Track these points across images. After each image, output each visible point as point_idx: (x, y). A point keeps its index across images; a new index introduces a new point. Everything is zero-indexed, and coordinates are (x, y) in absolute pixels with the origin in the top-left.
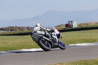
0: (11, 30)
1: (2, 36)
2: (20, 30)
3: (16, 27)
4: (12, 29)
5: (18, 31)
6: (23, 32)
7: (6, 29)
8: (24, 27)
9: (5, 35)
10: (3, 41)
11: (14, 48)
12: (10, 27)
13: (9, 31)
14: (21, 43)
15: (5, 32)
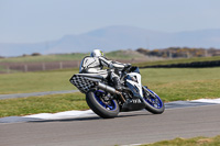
0: (175, 56)
1: (154, 70)
2: (195, 55)
3: (185, 49)
4: (176, 53)
5: (190, 59)
6: (202, 60)
7: (163, 53)
8: (202, 50)
9: (160, 66)
10: (155, 80)
11: (180, 96)
12: (171, 49)
13: (171, 58)
14: (195, 84)
15: (161, 59)
